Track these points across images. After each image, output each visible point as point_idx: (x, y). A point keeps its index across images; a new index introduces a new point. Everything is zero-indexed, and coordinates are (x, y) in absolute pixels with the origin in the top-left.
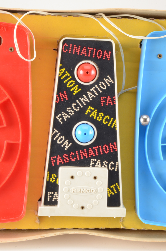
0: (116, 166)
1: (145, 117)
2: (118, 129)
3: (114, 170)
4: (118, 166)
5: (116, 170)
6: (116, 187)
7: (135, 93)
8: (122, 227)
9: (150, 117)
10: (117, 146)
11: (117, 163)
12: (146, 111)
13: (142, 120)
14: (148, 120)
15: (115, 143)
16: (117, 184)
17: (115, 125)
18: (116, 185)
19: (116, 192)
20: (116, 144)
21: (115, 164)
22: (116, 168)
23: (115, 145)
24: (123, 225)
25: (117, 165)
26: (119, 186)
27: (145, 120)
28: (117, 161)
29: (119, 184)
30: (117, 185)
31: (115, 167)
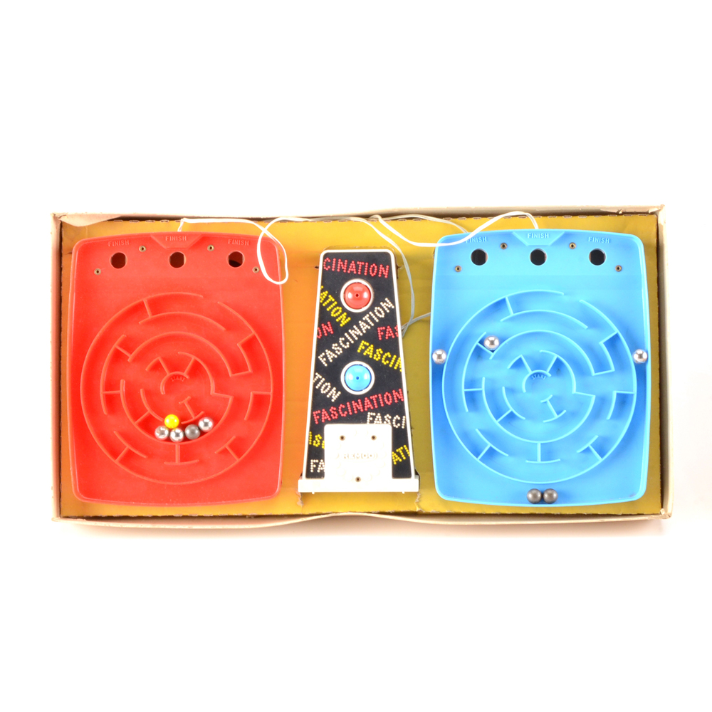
0: (404, 422)
1: (439, 352)
2: (403, 371)
3: (400, 427)
4: (406, 421)
5: (403, 427)
6: (404, 451)
7: (428, 322)
8: (417, 509)
9: (447, 354)
10: (403, 393)
11: (404, 417)
12: (442, 344)
13: (435, 357)
14: (444, 356)
15: (400, 390)
16: (405, 446)
17: (399, 365)
18: (404, 448)
19: (404, 458)
20: (402, 391)
21: (402, 418)
22: (403, 424)
23: (400, 392)
24: (419, 507)
25: (404, 420)
26: (408, 449)
27: (439, 356)
28: (404, 415)
29: (408, 447)
30: (406, 448)
31: (401, 423)
